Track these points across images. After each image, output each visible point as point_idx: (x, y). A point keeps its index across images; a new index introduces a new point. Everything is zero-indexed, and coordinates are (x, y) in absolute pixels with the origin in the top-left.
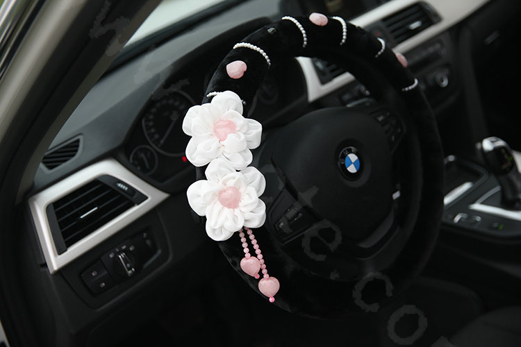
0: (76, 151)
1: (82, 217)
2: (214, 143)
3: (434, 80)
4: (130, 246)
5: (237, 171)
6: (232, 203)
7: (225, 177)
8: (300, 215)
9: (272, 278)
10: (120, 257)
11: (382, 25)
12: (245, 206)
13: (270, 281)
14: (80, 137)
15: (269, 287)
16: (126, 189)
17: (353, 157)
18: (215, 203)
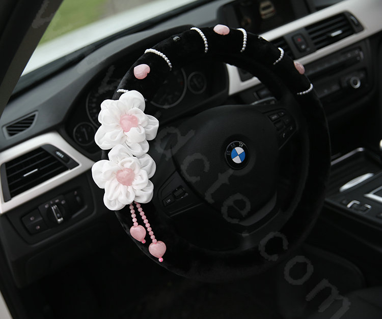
0: (31, 123)
1: (25, 175)
2: (119, 133)
3: (348, 82)
4: (62, 200)
5: (134, 156)
6: (127, 181)
7: (123, 160)
8: (187, 194)
9: (159, 242)
10: (53, 208)
11: (305, 33)
12: (137, 185)
13: (157, 245)
14: (36, 113)
15: (157, 249)
16: (62, 156)
17: (239, 150)
18: (113, 180)
